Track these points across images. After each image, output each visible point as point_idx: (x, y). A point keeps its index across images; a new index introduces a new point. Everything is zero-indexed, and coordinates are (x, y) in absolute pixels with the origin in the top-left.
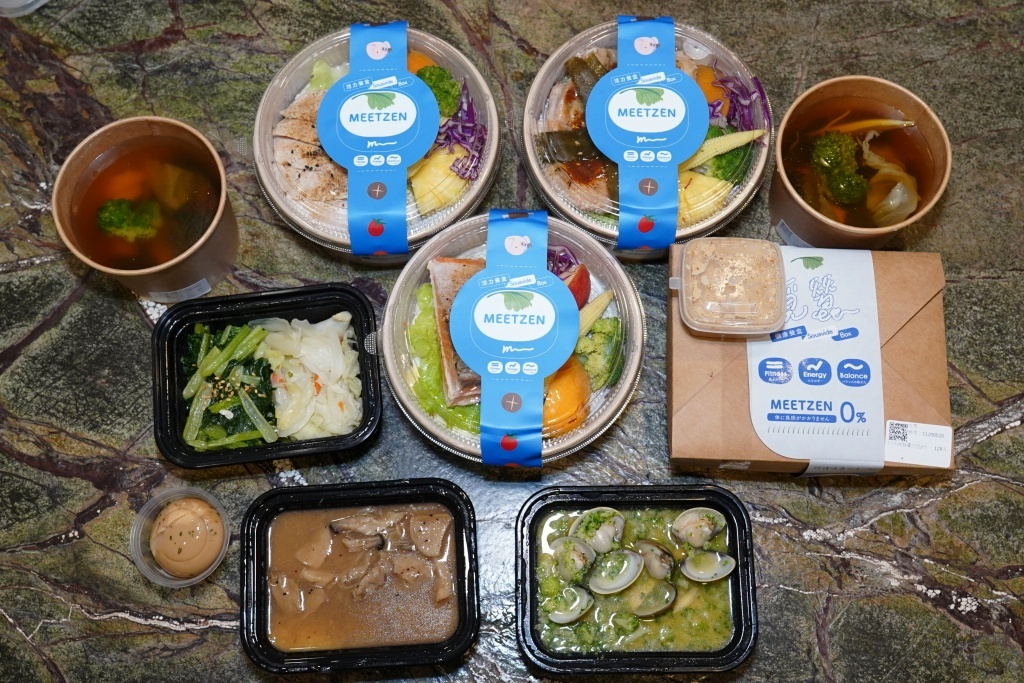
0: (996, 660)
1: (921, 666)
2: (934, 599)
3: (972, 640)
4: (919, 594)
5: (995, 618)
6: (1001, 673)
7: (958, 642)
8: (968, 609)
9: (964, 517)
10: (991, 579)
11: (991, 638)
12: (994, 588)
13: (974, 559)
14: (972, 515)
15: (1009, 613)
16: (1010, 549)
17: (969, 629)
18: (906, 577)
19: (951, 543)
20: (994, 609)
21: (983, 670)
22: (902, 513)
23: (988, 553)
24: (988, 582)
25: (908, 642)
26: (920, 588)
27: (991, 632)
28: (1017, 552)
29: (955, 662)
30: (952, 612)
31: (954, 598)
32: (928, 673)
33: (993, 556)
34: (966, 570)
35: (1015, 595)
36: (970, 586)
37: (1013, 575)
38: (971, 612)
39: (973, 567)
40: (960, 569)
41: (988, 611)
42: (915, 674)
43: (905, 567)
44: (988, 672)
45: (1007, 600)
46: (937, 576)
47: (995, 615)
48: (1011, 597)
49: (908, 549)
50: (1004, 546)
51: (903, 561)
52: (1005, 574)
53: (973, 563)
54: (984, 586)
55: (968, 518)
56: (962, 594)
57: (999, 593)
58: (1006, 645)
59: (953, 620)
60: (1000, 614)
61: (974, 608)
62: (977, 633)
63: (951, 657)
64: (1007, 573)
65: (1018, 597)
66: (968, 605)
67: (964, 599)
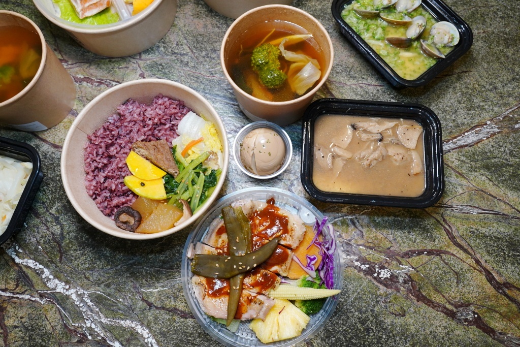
0: (401, 308)
1: (355, 311)
2: (365, 271)
3: (387, 295)
4: (356, 267)
5: (401, 281)
6: (404, 315)
7: (378, 296)
8: (385, 276)
9: (384, 221)
10: (399, 258)
11: (398, 294)
12: (400, 263)
13: (389, 246)
14: (388, 220)
15: (409, 279)
16: (410, 240)
17: (385, 288)
18: (348, 257)
19: (376, 236)
20: (401, 276)
21: (393, 314)
22: (347, 218)
23: (398, 243)
24: (397, 260)
25: (348, 297)
26: (357, 264)
27: (398, 290)
28: (415, 242)
29: (376, 309)
30: (375, 278)
31: (377, 270)
32: (360, 316)
33: (401, 244)
34: (384, 253)
35: (413, 268)
36: (387, 262)
37: (412, 256)
38: (387, 278)
39: (388, 251)
40: (380, 252)
41: (397, 277)
42: (352, 317)
43: (348, 251)
44: (396, 315)
45: (408, 270)
46: (367, 257)
47: (401, 280)
48: (411, 269)
49: (350, 241)
50: (407, 238)
51: (347, 248)
52: (408, 255)
53: (389, 249)
54: (394, 262)
55: (386, 222)
56: (382, 268)
57: (404, 267)
58: (407, 298)
59: (376, 283)
60: (404, 280)
61: (389, 276)
62: (390, 291)
63: (374, 306)
64: (408, 254)
65: (415, 269)
66: (385, 274)
67: (383, 270)
